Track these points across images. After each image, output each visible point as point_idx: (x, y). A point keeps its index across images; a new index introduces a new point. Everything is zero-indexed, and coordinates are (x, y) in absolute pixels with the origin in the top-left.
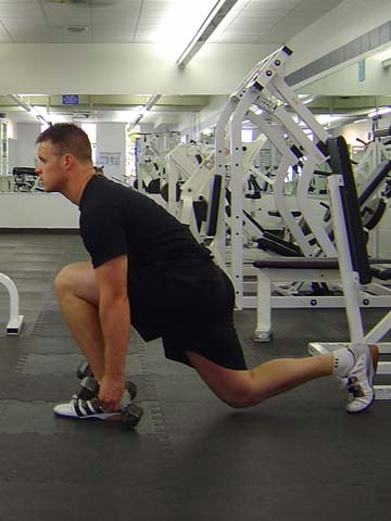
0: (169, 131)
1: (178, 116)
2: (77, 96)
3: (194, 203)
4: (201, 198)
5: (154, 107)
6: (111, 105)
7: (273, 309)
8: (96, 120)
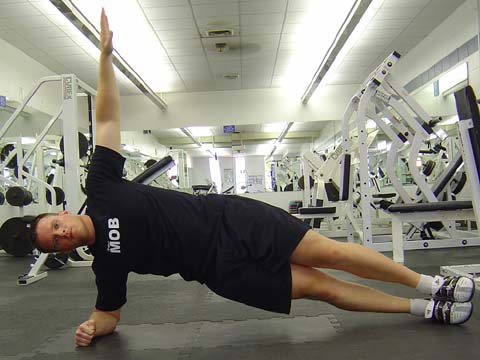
0: (295, 156)
1: (299, 148)
2: (233, 127)
3: (326, 185)
4: (331, 180)
5: (284, 141)
6: (256, 140)
7: (405, 251)
8: (245, 154)
